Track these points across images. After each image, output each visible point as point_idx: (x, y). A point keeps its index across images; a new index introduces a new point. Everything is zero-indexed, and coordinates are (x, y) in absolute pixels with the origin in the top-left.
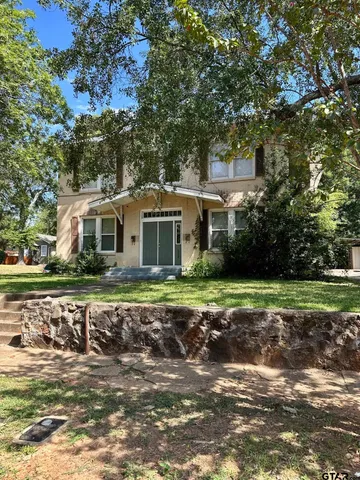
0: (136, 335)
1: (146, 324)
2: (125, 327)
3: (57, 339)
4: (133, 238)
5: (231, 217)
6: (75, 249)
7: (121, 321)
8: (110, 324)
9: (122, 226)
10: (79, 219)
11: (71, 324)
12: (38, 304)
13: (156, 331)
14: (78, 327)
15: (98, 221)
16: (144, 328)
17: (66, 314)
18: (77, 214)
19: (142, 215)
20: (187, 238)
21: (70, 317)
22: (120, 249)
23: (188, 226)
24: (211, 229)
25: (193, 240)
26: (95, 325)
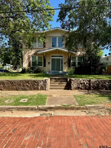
0: (102, 86)
1: (105, 83)
2: (100, 84)
3: (82, 87)
4: (49, 63)
5: (77, 58)
6: (29, 65)
7: (99, 83)
8: (96, 84)
9: (45, 59)
10: (31, 56)
11: (86, 84)
12: (76, 80)
13: (107, 85)
14: (88, 85)
15: (37, 57)
16: (105, 84)
17: (84, 82)
18: (30, 54)
19: (51, 56)
20: (65, 63)
21: (86, 82)
22: (45, 66)
23: (65, 60)
24: (71, 61)
25: (67, 64)
26: (93, 84)
